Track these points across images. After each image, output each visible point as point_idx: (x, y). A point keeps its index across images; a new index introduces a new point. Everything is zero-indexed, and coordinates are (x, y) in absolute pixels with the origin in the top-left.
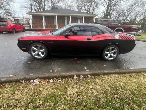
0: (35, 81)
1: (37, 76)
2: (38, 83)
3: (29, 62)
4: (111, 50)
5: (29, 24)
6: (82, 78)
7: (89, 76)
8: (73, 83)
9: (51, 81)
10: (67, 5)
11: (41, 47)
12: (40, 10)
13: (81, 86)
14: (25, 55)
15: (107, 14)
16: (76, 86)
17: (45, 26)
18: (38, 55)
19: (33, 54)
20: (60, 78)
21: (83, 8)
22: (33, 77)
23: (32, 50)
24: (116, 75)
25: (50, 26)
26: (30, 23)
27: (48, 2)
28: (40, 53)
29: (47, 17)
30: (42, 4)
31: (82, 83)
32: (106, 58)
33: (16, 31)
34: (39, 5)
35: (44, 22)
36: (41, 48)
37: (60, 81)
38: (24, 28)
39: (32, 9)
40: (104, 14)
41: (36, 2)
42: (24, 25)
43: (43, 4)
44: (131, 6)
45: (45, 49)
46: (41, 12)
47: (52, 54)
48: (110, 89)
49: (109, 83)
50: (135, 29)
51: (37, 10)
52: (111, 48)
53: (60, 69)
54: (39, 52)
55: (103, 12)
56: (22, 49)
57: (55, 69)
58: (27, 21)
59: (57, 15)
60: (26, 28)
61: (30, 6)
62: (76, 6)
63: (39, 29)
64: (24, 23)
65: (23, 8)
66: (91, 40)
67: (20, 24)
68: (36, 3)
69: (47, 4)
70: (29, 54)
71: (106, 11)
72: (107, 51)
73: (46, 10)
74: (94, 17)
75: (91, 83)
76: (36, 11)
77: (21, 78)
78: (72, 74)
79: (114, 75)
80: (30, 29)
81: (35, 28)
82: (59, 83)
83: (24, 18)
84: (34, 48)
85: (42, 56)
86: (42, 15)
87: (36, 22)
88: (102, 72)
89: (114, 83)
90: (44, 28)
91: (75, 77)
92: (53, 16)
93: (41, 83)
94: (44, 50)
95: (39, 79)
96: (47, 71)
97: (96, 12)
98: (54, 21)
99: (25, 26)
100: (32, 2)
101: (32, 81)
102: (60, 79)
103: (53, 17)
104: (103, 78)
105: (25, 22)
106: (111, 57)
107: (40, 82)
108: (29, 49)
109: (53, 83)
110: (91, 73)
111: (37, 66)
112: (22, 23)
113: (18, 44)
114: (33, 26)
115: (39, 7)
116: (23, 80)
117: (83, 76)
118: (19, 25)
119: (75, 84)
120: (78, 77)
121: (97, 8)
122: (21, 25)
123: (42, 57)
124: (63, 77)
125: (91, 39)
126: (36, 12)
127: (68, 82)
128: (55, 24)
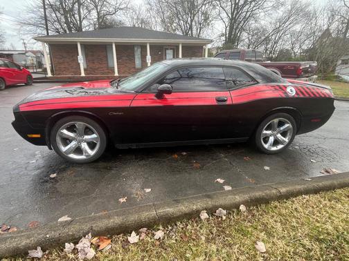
0: (79, 246)
1: (86, 227)
2: (91, 253)
3: (52, 176)
4: (276, 126)
5: (40, 65)
6: (224, 218)
7: (242, 208)
8: (203, 238)
9: (133, 238)
10: (138, 19)
11: (87, 128)
12: (70, 30)
13: (230, 246)
14: (37, 153)
15: (232, 39)
16: (214, 247)
17: (85, 70)
18: (78, 150)
19: (64, 149)
20: (158, 225)
21: (175, 25)
22: (72, 230)
23: (58, 139)
24: (313, 198)
25: (97, 69)
26: (43, 63)
27: (90, 11)
28: (85, 146)
29: (88, 48)
30: (73, 15)
31: (230, 235)
32: (266, 146)
33: (7, 84)
34: (66, 18)
35: (81, 59)
36: (87, 131)
37: (159, 234)
38: (29, 75)
39: (47, 30)
40: (224, 38)
41: (57, 12)
42: (28, 67)
43: (76, 16)
44: (282, 21)
45: (99, 134)
46: (72, 35)
47: (120, 146)
48: (316, 247)
49: (303, 224)
50: (306, 71)
51: (61, 31)
52: (276, 121)
53: (148, 190)
54: (80, 142)
55: (222, 35)
56: (29, 136)
57: (134, 191)
58: (35, 60)
59: (115, 43)
60: (34, 76)
61: (44, 22)
62: (159, 20)
63: (70, 78)
64: (29, 63)
65: (24, 27)
66: (227, 103)
67: (18, 67)
68: (59, 15)
69: (86, 17)
70: (50, 149)
71: (228, 33)
72: (267, 129)
73: (83, 30)
74: (205, 44)
75: (255, 233)
76: (58, 32)
77: (33, 240)
78: (195, 207)
79: (307, 197)
80: (46, 78)
81: (59, 74)
82: (158, 243)
83: (27, 52)
84: (65, 132)
85: (92, 153)
86: (76, 42)
87: (61, 61)
88: (274, 191)
89: (318, 225)
90: (83, 74)
91: (204, 215)
92: (106, 45)
93: (101, 251)
94: (94, 136)
95: (93, 236)
96: (112, 202)
97: (207, 34)
98: (107, 57)
99: (31, 71)
100: (47, 11)
101: (69, 247)
102: (161, 228)
103: (105, 48)
104: (284, 211)
105: (30, 60)
106: (276, 142)
107: (97, 247)
108: (49, 135)
109: (141, 245)
110: (246, 197)
111: (78, 184)
112: (24, 63)
113: (14, 124)
114: (52, 71)
115: (67, 22)
116: (39, 248)
117: (225, 212)
118: (16, 69)
119: (208, 240)
120: (212, 215)
121: (208, 24)
122: (22, 68)
123: (89, 155)
124: (168, 221)
125: (226, 101)
126: (60, 35)
127: (185, 238)
128: (110, 65)
